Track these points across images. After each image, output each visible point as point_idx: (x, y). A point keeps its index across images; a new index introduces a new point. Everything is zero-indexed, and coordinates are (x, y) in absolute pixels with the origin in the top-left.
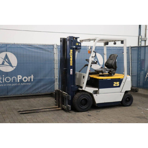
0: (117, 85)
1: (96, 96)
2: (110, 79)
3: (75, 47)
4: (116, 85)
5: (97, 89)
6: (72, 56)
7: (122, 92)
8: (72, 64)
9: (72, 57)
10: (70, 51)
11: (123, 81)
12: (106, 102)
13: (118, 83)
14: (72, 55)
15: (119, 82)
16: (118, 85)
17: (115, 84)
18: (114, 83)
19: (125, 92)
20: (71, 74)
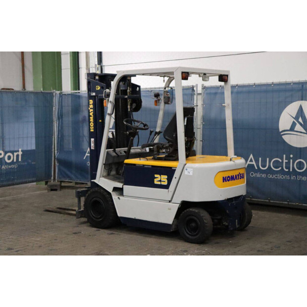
0: (163, 183)
1: (118, 199)
2: (151, 167)
3: (94, 94)
4: (160, 181)
5: (119, 185)
6: (92, 113)
7: (173, 201)
8: (93, 128)
9: (92, 115)
10: (89, 102)
11: (176, 175)
12: (137, 218)
13: (164, 178)
14: (92, 110)
15: (166, 177)
16: (166, 183)
17: (159, 179)
18: (156, 176)
19: (180, 202)
20: (92, 148)
